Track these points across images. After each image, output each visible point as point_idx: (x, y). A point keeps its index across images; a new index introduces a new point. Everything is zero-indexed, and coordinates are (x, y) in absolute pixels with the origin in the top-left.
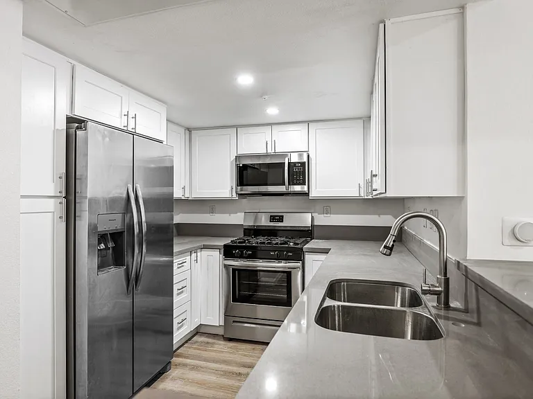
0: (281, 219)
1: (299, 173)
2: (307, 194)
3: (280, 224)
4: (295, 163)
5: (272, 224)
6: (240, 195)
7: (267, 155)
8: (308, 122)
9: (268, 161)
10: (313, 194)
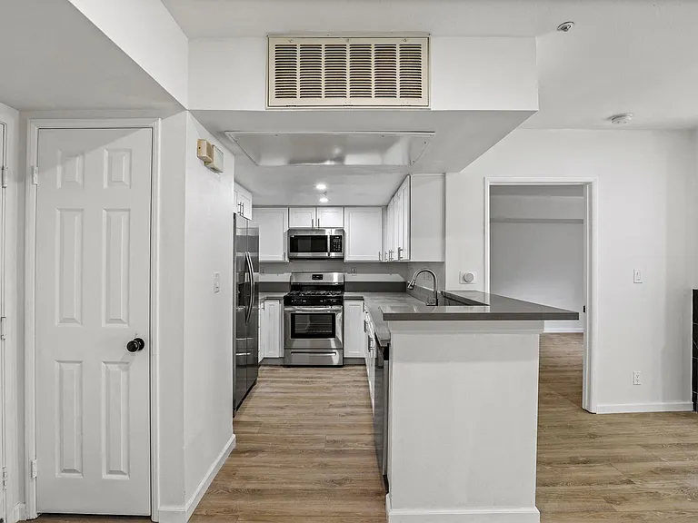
0: (321, 277)
1: (338, 243)
2: (342, 259)
3: (320, 281)
4: (334, 237)
5: (314, 281)
6: (291, 259)
7: (313, 230)
8: (344, 207)
9: (314, 234)
10: (347, 259)
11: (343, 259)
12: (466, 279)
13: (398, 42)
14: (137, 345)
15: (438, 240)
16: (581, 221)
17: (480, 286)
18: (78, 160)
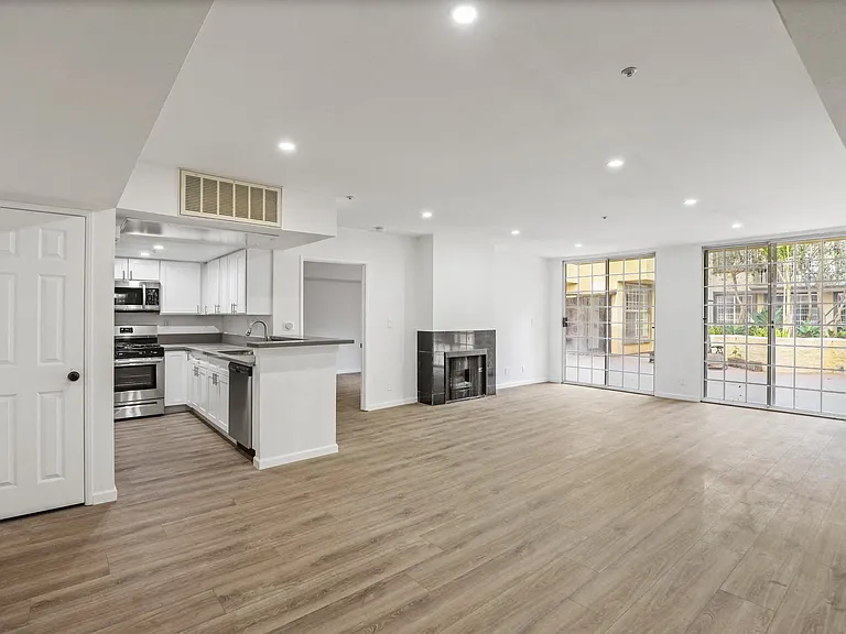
0: (131, 330)
1: (154, 296)
3: (130, 334)
4: (150, 290)
5: (122, 335)
7: (124, 281)
8: (160, 260)
9: (127, 286)
10: (163, 312)
11: (159, 312)
12: (287, 327)
13: (265, 188)
14: (74, 377)
15: (268, 299)
16: (360, 282)
17: (298, 331)
18: (12, 235)
